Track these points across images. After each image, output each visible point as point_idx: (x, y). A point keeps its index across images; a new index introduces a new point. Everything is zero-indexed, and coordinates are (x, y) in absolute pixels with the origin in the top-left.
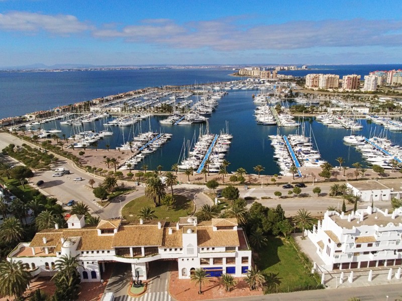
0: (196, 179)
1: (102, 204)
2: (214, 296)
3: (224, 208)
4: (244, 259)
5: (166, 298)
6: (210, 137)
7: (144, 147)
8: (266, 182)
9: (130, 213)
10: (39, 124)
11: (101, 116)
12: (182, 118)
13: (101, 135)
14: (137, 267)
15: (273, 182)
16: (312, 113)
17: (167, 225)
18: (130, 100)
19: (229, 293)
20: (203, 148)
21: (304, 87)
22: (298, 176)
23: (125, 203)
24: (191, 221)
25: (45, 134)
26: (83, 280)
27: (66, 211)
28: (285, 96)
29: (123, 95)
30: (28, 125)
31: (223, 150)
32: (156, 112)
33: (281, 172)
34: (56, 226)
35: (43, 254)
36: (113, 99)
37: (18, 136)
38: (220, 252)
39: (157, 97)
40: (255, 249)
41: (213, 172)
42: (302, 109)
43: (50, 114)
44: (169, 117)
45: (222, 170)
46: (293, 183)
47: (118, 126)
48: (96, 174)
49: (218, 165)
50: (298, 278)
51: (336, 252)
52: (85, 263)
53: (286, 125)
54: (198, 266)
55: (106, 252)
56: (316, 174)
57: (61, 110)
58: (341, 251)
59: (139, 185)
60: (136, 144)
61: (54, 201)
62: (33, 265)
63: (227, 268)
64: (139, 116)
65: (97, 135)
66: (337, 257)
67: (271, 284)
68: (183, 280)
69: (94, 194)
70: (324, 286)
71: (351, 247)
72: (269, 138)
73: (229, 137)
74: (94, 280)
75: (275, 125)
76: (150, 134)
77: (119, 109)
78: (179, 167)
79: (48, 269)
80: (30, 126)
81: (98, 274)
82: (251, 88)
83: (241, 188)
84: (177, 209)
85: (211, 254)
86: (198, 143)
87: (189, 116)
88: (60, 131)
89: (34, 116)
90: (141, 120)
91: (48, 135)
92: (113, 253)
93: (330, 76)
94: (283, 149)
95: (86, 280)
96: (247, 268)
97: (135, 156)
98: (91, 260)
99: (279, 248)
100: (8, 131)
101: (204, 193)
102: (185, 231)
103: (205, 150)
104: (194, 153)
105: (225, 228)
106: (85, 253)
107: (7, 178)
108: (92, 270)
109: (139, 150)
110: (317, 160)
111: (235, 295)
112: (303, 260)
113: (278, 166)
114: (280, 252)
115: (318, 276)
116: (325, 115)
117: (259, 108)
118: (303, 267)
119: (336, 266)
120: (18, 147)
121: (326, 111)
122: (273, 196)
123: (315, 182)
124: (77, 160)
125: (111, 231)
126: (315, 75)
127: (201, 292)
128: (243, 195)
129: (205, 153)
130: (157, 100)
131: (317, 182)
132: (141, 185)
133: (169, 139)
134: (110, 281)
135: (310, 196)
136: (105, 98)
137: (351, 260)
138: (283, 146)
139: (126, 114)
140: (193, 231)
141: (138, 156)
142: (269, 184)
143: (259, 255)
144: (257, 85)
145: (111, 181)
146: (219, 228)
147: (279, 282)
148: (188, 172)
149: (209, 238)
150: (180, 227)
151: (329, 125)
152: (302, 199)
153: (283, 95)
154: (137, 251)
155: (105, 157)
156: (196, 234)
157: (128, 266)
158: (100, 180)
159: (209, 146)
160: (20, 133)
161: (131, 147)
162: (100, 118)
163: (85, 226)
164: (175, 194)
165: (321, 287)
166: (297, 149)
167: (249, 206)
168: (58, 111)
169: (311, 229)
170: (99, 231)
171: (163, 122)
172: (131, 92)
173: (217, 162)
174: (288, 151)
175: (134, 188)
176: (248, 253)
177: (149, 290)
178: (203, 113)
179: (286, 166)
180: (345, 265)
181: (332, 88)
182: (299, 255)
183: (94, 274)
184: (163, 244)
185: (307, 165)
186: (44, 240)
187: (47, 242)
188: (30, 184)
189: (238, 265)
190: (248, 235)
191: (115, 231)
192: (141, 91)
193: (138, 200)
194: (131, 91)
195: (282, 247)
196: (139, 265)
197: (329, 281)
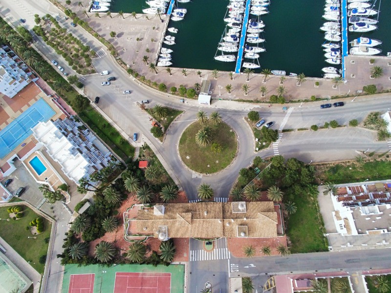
5: (227, 253)
24: (242, 207)
46: (333, 98)
50: (313, 240)
59: (183, 101)
112: (320, 221)
115: (328, 242)
118: (318, 227)
120: (44, 20)
132: (185, 103)
135: (345, 126)
149: (256, 230)
175: (180, 108)
177: (216, 247)
182: (318, 215)
184: (224, 235)
187: (147, 228)
195: (307, 205)
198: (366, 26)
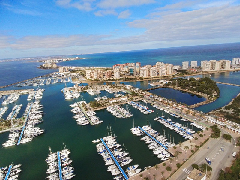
16: (103, 106)
21: (87, 79)
53: (96, 124)
73: (68, 153)
75: (89, 124)
117: (72, 106)
174: (111, 158)
181: (100, 77)
185: (131, 174)
198: (127, 161)
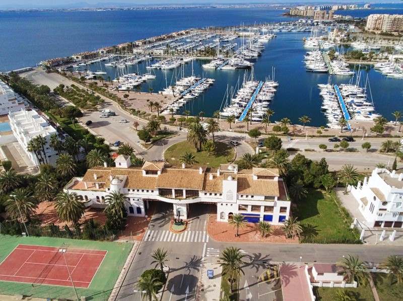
0: (238, 127)
1: (146, 146)
2: (250, 240)
3: (265, 158)
4: (283, 209)
5: (204, 237)
6: (255, 84)
7: (186, 92)
8: (311, 134)
9: (172, 157)
10: (85, 65)
11: (144, 59)
12: (226, 63)
13: (144, 78)
14: (178, 207)
15: (319, 135)
16: (370, 61)
17: (208, 171)
18: (172, 42)
19: (265, 238)
20: (247, 96)
21: (364, 30)
22: (346, 129)
23: (166, 147)
24: (232, 168)
25: (91, 76)
26: (129, 214)
27: (113, 151)
28: (341, 41)
29: (166, 37)
30: (75, 66)
31: (268, 98)
32: (199, 55)
33: (328, 125)
34: (105, 164)
35: (94, 189)
36: (156, 41)
37: (67, 77)
38: (259, 200)
39: (200, 39)
40: (294, 200)
41: (255, 121)
42: (359, 55)
43: (95, 56)
44: (213, 61)
45: (265, 119)
46: (340, 137)
47: (160, 69)
48: (140, 117)
49: (261, 113)
50: (335, 231)
51: (380, 210)
52: (131, 199)
53: (338, 73)
54: (236, 212)
55: (150, 191)
56: (368, 128)
57: (105, 52)
58: (385, 210)
59: (181, 129)
60: (179, 88)
61: (102, 141)
62: (86, 197)
63: (264, 216)
64: (182, 59)
65: (141, 78)
66: (380, 215)
67: (308, 234)
68: (220, 223)
69: (138, 136)
70: (362, 242)
71: (397, 206)
72: (319, 87)
73: (275, 84)
74: (139, 215)
75: (327, 72)
76: (192, 79)
77: (162, 52)
78: (221, 114)
79: (99, 202)
80: (77, 66)
81: (143, 210)
82: (303, 30)
83: (284, 139)
84: (218, 155)
85: (250, 202)
86: (242, 90)
87: (233, 61)
88: (105, 73)
89: (80, 57)
90: (183, 63)
91: (94, 76)
92: (157, 192)
93: (398, 16)
94: (332, 99)
95: (132, 215)
96: (284, 217)
97: (178, 101)
98: (136, 198)
99: (319, 201)
100: (58, 72)
101: (245, 141)
102: (226, 178)
103: (249, 97)
104: (237, 100)
105: (266, 177)
106: (131, 190)
107: (59, 116)
108: (137, 206)
109: (182, 94)
110: (370, 113)
111: (270, 241)
112: (343, 215)
113: (326, 117)
114: (320, 205)
115: (357, 231)
116: (386, 63)
117: (310, 53)
118: (342, 221)
119: (377, 224)
120: (67, 87)
121: (387, 58)
122: (317, 149)
123: (365, 137)
124: (121, 102)
125: (155, 172)
126: (378, 15)
127: (238, 235)
128: (285, 146)
129: (248, 101)
130: (200, 43)
131: (368, 137)
132: (183, 130)
133: (211, 85)
134: (154, 217)
135: (358, 151)
136: (147, 40)
137: (395, 219)
138: (333, 96)
139: (169, 57)
140: (233, 179)
141: (180, 101)
142: (314, 136)
143: (298, 206)
144: (310, 27)
145: (154, 125)
146: (259, 177)
147: (316, 234)
148: (230, 119)
149: (249, 186)
150: (221, 174)
151: (388, 74)
152: (349, 153)
153: (338, 39)
154: (179, 193)
155: (148, 101)
156: (236, 182)
157: (170, 206)
158: (144, 123)
159: (253, 93)
160: (68, 73)
161: (174, 91)
162: (143, 61)
163: (131, 166)
164: (216, 140)
165: (359, 242)
166: (349, 100)
167: (291, 158)
168: (102, 52)
169: (355, 185)
170: (144, 172)
171: (206, 67)
172: (174, 34)
173: (261, 110)
174: (338, 102)
175: (176, 133)
176: (287, 204)
177: (189, 229)
178: (248, 58)
179: (335, 118)
180: (388, 224)
181: (398, 31)
182: (340, 209)
183: (139, 210)
184: (204, 189)
185: (359, 118)
186: (95, 176)
187: (98, 178)
188: (80, 124)
189: (276, 214)
190: (288, 186)
191: (159, 173)
192: (184, 33)
193: (180, 144)
194: (174, 32)
195: (322, 201)
196: (180, 206)
197: (368, 237)
